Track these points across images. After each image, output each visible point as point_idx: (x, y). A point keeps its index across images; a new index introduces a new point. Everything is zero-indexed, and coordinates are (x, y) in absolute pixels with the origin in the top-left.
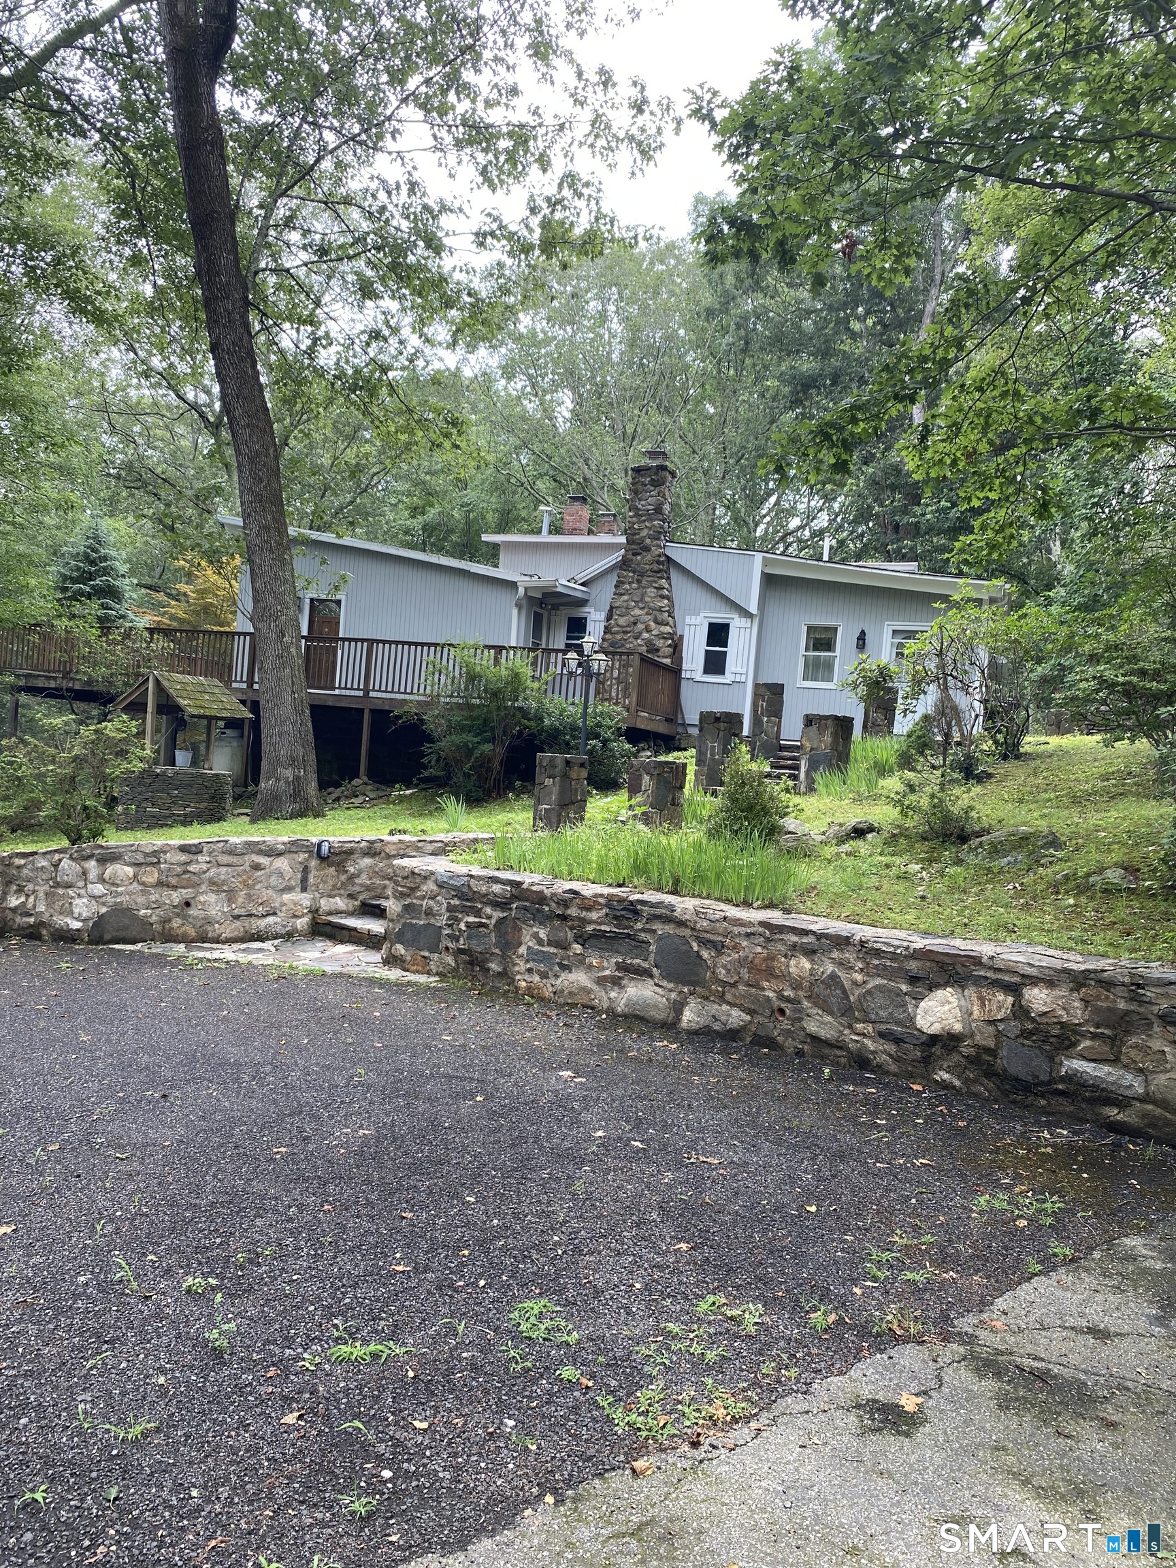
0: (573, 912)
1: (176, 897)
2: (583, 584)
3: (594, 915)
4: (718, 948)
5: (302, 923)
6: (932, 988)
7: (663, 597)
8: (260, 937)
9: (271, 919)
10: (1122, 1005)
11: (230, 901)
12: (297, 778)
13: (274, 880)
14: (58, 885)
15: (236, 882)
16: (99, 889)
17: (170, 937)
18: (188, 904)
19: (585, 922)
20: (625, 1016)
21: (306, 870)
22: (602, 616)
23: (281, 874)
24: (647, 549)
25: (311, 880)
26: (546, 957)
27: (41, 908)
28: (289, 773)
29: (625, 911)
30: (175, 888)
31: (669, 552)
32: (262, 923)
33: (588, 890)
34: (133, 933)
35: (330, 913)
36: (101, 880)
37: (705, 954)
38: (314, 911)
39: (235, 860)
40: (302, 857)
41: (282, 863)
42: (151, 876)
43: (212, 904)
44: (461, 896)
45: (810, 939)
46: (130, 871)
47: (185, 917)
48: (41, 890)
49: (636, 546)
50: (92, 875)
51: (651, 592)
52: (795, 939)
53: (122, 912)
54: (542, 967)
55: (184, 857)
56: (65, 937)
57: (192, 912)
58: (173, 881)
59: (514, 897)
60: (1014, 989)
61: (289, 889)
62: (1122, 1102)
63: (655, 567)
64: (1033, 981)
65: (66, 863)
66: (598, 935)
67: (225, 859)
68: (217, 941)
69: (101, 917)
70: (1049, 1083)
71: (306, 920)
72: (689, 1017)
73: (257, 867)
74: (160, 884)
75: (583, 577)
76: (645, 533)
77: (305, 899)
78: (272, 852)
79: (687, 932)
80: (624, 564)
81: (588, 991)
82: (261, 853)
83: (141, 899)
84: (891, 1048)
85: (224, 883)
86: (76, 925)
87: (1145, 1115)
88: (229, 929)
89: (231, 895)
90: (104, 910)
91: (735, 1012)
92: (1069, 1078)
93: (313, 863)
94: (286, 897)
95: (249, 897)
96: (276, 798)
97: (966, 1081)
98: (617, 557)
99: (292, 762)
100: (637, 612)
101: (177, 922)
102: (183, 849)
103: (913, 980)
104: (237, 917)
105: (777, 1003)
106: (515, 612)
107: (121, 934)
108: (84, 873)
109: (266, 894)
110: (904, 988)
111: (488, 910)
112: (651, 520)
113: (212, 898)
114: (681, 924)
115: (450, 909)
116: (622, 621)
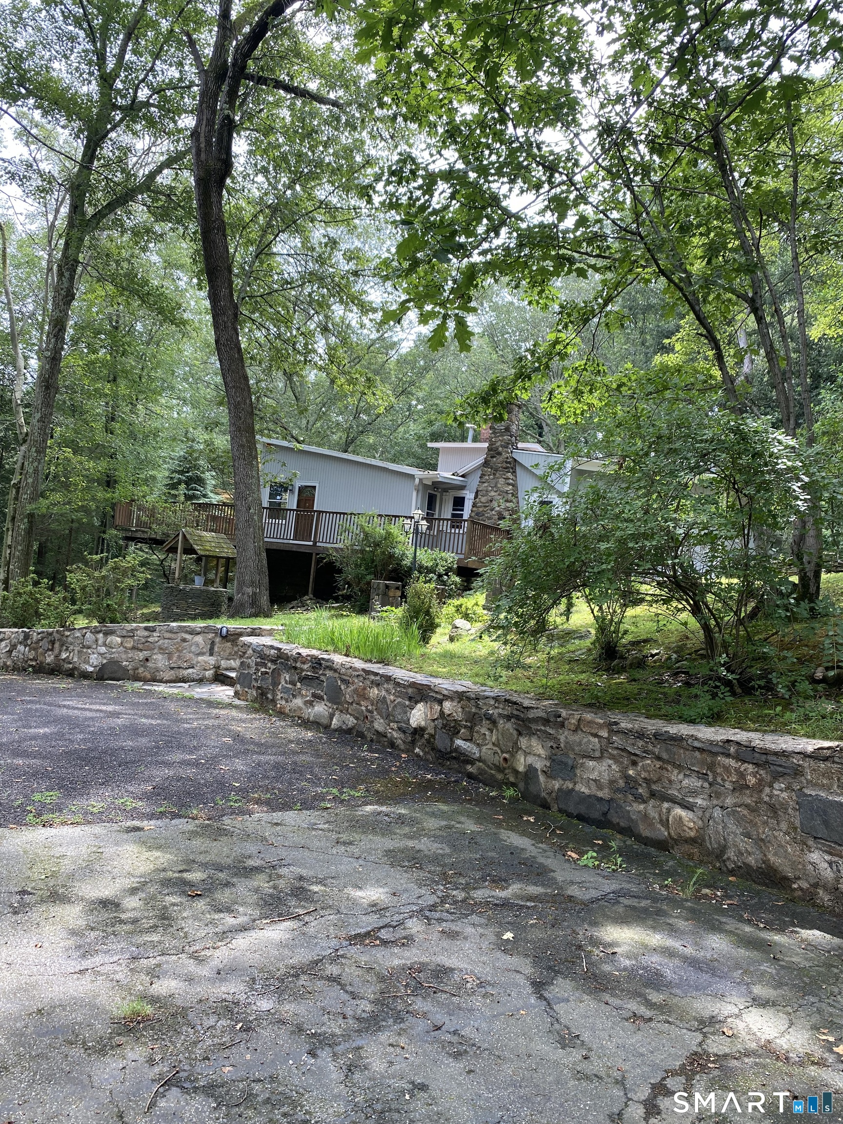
0: (298, 665)
1: (141, 655)
2: (463, 476)
3: (305, 667)
4: (346, 683)
5: (209, 674)
6: (417, 702)
7: (509, 484)
8: (184, 680)
9: (190, 671)
10: (473, 710)
11: (169, 659)
12: (254, 594)
13: (193, 648)
14: (84, 647)
15: (172, 648)
16: (103, 650)
17: (137, 679)
18: (147, 660)
19: (302, 670)
20: (313, 722)
21: (213, 643)
22: (472, 496)
23: (197, 645)
24: (500, 454)
25: (216, 649)
26: (288, 689)
27: (75, 659)
28: (250, 591)
29: (317, 663)
30: (141, 650)
31: (514, 456)
32: (186, 673)
33: (305, 652)
34: (119, 675)
35: (227, 669)
36: (105, 645)
37: (343, 687)
38: (217, 667)
39: (172, 636)
40: (211, 636)
41: (199, 639)
42: (129, 644)
43: (159, 660)
44: (261, 657)
45: (378, 678)
46: (119, 640)
47: (145, 667)
48: (77, 649)
49: (493, 452)
50: (100, 642)
51: (501, 481)
52: (373, 677)
53: (114, 663)
54: (286, 696)
55: (146, 633)
56: (85, 676)
57: (149, 664)
58: (140, 646)
59: (279, 657)
60: (440, 702)
61: (202, 654)
62: (471, 762)
63: (504, 465)
64: (447, 697)
65: (88, 635)
66: (306, 678)
67: (168, 635)
68: (161, 681)
69: (103, 665)
70: (451, 752)
71: (211, 672)
72: (335, 722)
73: (184, 640)
74: (133, 648)
75: (461, 472)
76: (498, 444)
77: (212, 660)
78: (193, 632)
79: (337, 675)
80: (486, 463)
81: (300, 709)
82: (187, 632)
83: (124, 656)
84: (402, 736)
85: (166, 648)
86: (91, 669)
87: (479, 769)
88: (167, 675)
89: (170, 656)
90: (105, 661)
91: (352, 719)
92: (457, 749)
93: (218, 640)
94: (200, 658)
95: (179, 657)
96: (242, 605)
97: (425, 753)
98: (480, 460)
99: (252, 584)
100: (493, 494)
101: (141, 670)
102: (146, 629)
103: (410, 699)
104: (172, 668)
105: (365, 713)
106: (415, 494)
107: (113, 675)
108: (97, 640)
109: (189, 656)
110: (407, 703)
111: (269, 664)
112: (502, 436)
113: (160, 657)
114: (335, 671)
115: (257, 664)
116: (483, 499)
